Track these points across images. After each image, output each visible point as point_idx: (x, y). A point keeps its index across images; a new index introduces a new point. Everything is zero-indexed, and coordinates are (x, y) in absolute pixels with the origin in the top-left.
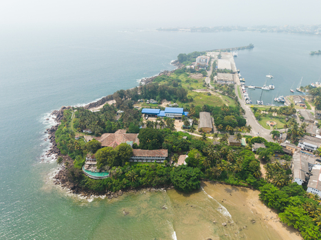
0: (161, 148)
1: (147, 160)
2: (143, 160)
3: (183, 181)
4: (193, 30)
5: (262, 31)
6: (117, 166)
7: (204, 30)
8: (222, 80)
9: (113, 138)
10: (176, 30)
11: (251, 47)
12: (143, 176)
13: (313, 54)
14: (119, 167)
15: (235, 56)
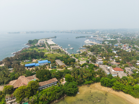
0: (52, 78)
1: (47, 86)
2: (45, 87)
3: (72, 89)
4: (27, 33)
5: (55, 32)
6: (32, 95)
7: (32, 32)
8: (54, 48)
9: (20, 81)
10: (19, 33)
11: (55, 37)
12: (50, 95)
13: (76, 38)
14: (34, 96)
15: (52, 40)
